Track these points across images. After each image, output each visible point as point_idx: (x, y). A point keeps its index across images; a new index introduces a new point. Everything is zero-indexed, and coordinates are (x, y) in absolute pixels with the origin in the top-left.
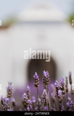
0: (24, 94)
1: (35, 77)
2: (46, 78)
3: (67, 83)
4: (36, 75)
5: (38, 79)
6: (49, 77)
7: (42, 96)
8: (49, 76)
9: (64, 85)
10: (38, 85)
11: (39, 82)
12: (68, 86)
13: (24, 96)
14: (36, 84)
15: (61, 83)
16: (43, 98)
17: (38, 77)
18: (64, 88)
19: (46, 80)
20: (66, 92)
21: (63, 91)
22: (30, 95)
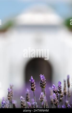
0: (21, 97)
1: (31, 81)
2: (42, 81)
3: (65, 86)
4: (32, 79)
5: (34, 83)
6: (45, 81)
7: (39, 99)
8: (45, 79)
9: (61, 88)
10: (34, 88)
11: (35, 85)
12: (66, 89)
13: (21, 99)
14: (32, 87)
15: (58, 87)
16: (41, 101)
17: (34, 80)
18: (61, 92)
19: (42, 84)
20: (64, 95)
21: (61, 95)
22: (29, 97)
